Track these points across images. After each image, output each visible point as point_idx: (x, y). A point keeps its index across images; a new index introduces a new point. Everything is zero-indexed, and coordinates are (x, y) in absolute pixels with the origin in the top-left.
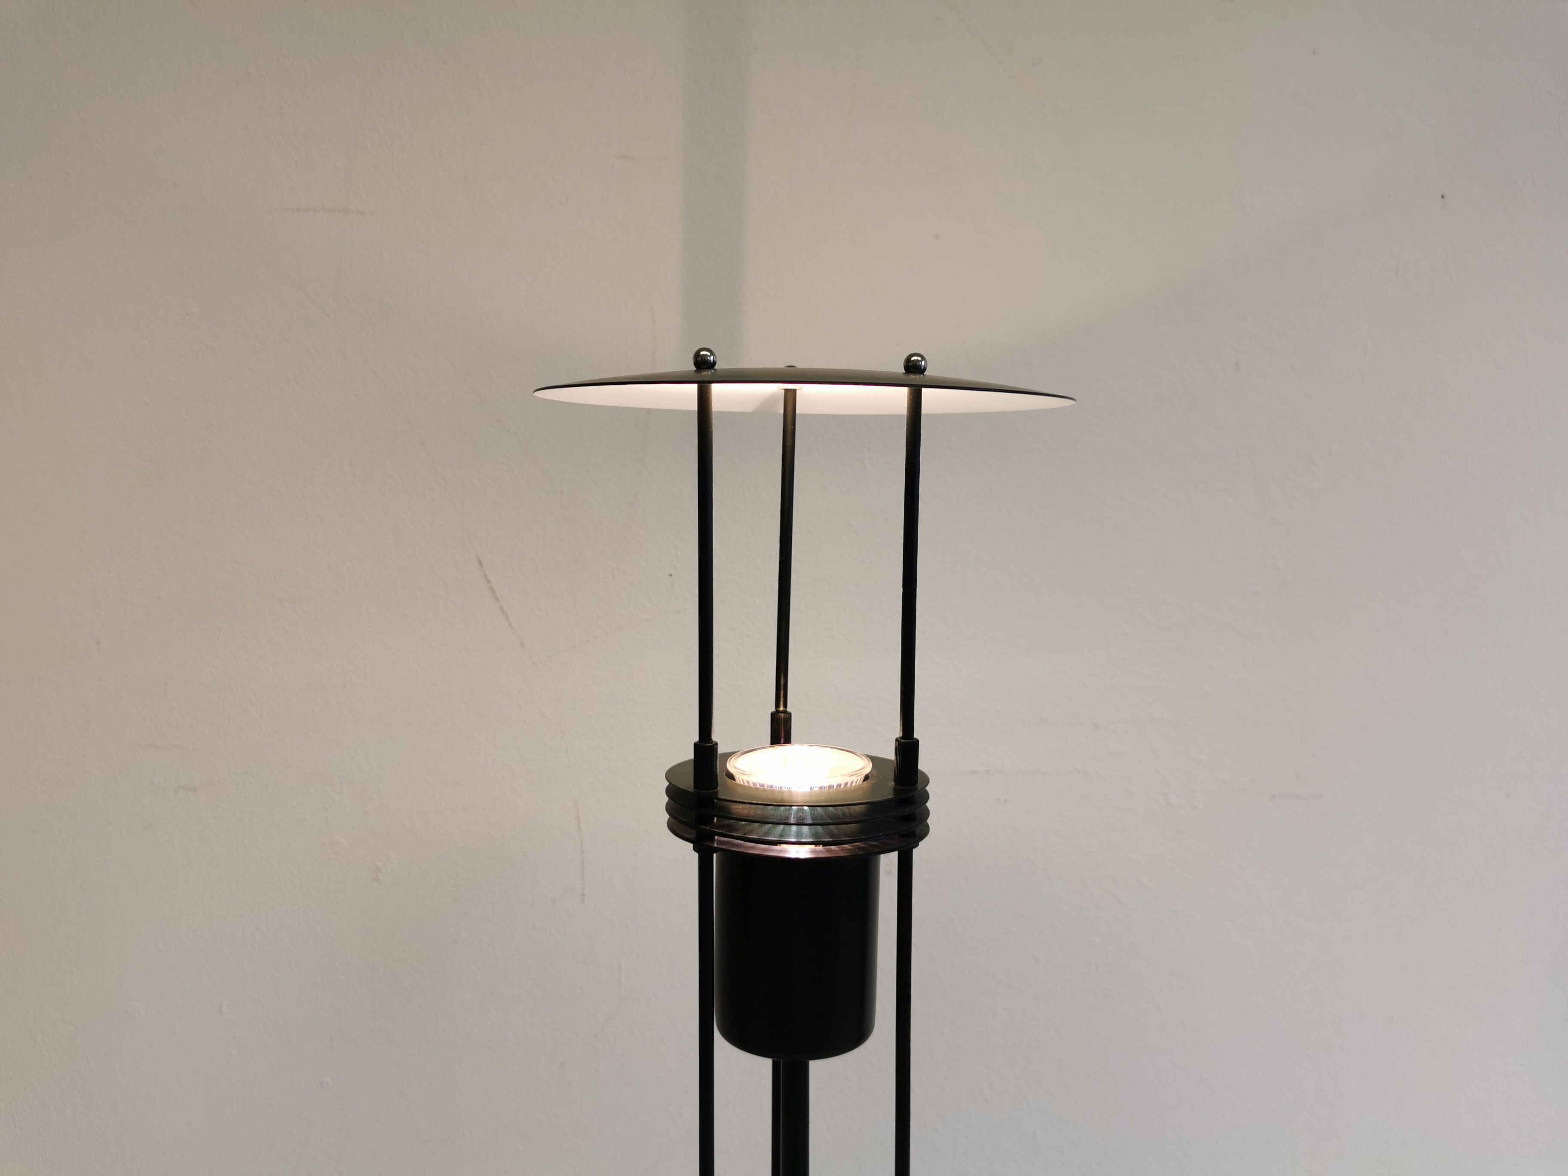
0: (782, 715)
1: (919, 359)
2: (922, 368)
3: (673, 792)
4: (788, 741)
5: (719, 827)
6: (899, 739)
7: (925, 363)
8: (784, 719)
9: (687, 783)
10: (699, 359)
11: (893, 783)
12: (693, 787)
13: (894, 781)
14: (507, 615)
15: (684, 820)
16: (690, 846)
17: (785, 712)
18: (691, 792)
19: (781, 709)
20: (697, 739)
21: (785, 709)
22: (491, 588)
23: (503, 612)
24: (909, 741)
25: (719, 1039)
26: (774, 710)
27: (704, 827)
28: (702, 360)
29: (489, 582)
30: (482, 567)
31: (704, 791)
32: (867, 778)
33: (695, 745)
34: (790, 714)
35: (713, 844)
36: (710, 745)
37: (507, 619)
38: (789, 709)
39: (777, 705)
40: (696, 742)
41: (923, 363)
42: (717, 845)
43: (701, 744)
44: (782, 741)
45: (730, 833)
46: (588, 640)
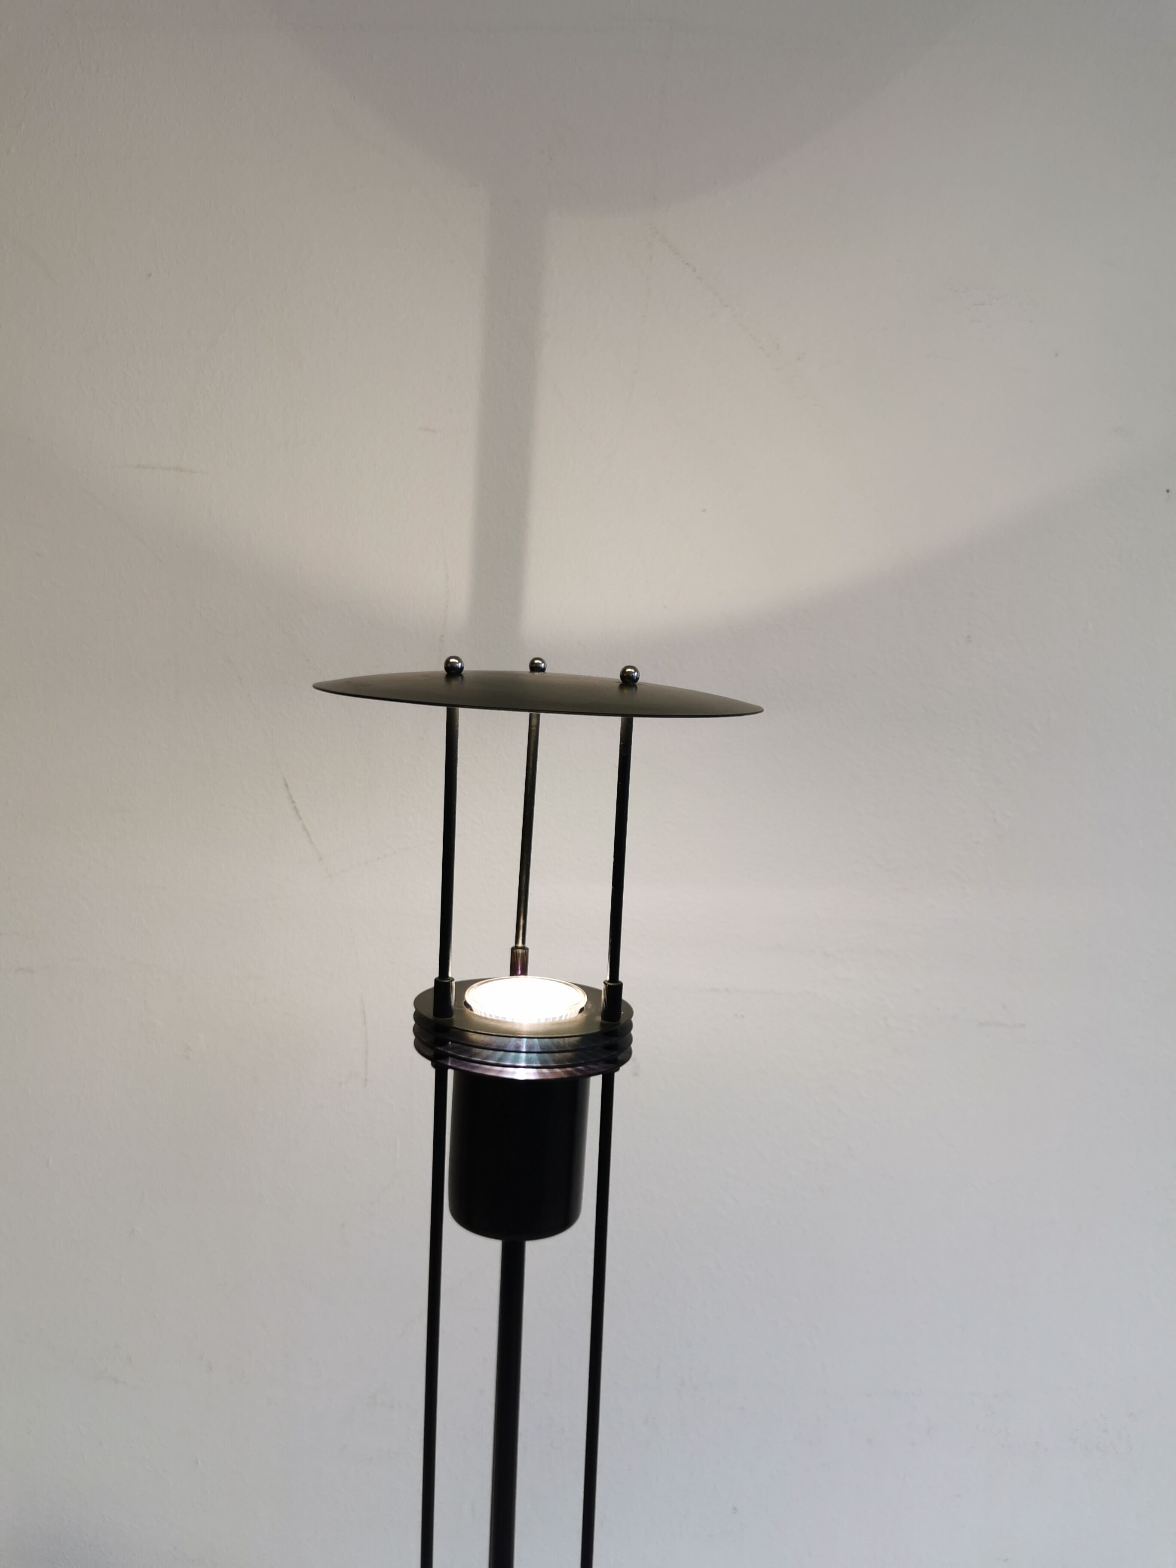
0: (520, 951)
1: (633, 671)
2: (635, 678)
3: (418, 1016)
4: (524, 972)
5: (453, 1049)
6: (606, 982)
7: (637, 674)
8: (521, 954)
9: (429, 1012)
10: (449, 665)
11: (600, 1018)
12: (432, 1015)
13: (602, 1016)
14: (308, 832)
15: (425, 1040)
16: (429, 1063)
17: (524, 948)
18: (430, 1019)
19: (520, 944)
20: (437, 975)
21: (523, 946)
22: (295, 808)
23: (305, 829)
24: (615, 984)
25: (448, 1221)
26: (513, 945)
27: (439, 1048)
28: (451, 666)
29: (293, 802)
30: (288, 789)
31: (441, 1019)
32: (582, 1010)
33: (436, 980)
34: (527, 949)
35: (448, 1063)
36: (447, 981)
37: (308, 835)
38: (527, 945)
39: (517, 942)
40: (437, 978)
41: (636, 674)
42: (451, 1063)
43: (440, 980)
44: (519, 972)
45: (459, 1055)
46: (379, 858)
